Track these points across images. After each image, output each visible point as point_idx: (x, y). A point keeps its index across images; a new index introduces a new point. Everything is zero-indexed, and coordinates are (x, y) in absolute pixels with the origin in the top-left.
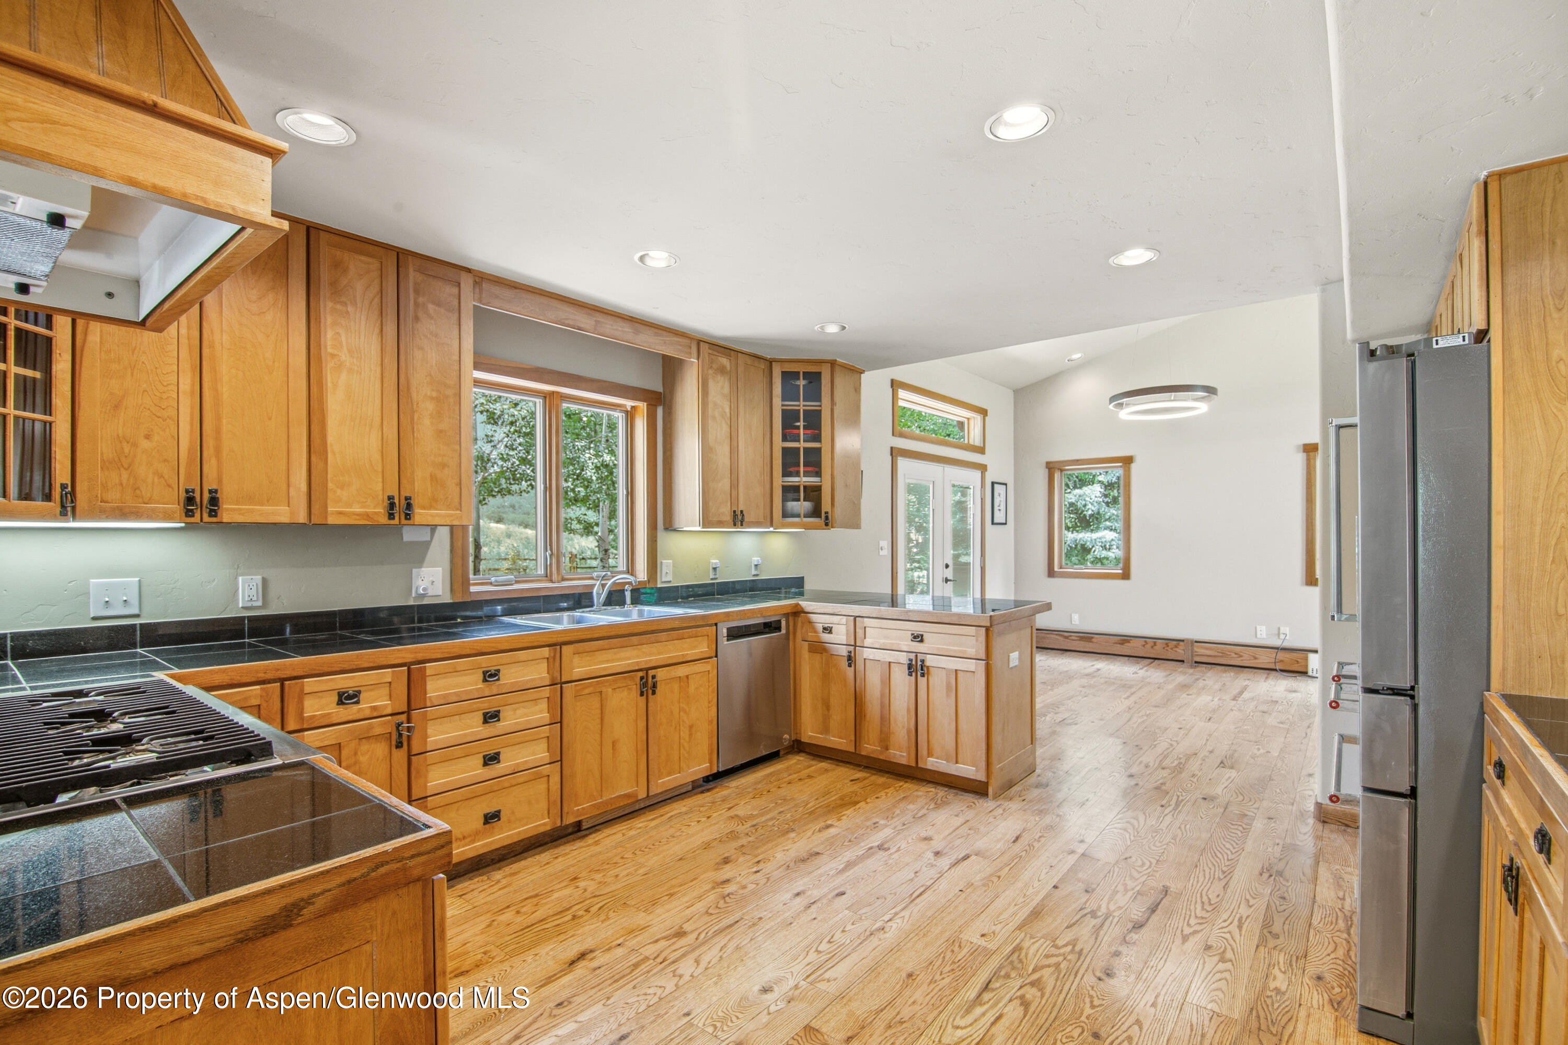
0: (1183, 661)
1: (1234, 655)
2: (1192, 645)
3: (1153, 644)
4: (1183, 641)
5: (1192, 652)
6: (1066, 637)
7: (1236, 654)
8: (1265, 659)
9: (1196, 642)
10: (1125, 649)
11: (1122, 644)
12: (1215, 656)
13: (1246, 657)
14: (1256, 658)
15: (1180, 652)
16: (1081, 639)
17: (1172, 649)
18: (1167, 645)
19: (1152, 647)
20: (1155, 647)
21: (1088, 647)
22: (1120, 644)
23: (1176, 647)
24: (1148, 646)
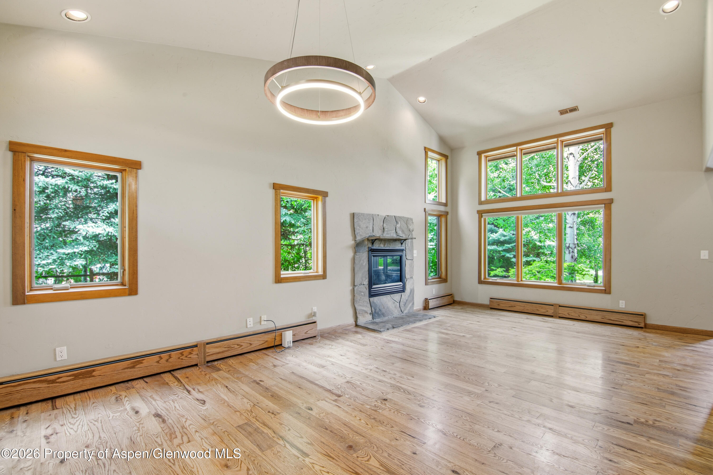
0: (196, 365)
1: (236, 346)
2: (205, 348)
3: (168, 357)
4: (196, 346)
5: (205, 353)
6: (53, 382)
7: (238, 345)
8: (257, 343)
9: (208, 344)
10: (138, 372)
11: (133, 367)
12: (223, 352)
13: (244, 345)
14: (251, 344)
15: (194, 358)
16: (76, 377)
17: (186, 357)
18: (182, 354)
19: (167, 360)
20: (170, 360)
21: (88, 383)
22: (131, 368)
23: (190, 353)
24: (163, 361)
